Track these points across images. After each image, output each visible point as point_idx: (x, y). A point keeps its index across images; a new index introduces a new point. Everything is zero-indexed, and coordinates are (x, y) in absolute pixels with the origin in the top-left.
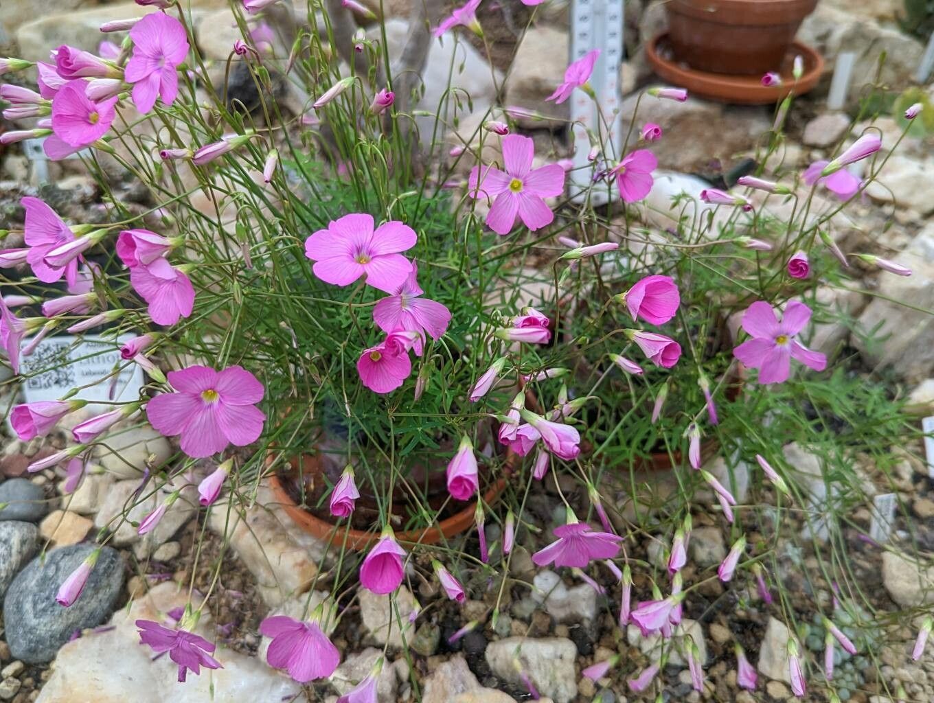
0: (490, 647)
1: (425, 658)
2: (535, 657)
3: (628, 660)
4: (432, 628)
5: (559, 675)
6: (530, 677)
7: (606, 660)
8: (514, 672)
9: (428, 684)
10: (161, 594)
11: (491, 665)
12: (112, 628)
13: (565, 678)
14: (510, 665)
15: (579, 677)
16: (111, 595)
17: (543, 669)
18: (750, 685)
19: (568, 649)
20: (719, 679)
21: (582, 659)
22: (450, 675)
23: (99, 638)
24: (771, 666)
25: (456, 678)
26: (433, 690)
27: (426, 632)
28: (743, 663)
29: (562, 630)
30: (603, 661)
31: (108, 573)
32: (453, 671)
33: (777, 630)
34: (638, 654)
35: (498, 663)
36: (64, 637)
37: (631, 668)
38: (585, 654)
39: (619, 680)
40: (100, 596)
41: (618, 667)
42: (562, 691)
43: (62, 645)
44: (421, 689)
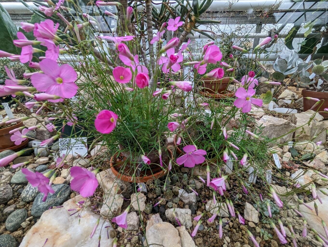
0: (167, 210)
1: (148, 214)
2: (180, 213)
3: (207, 215)
4: (150, 204)
5: (186, 219)
6: (178, 219)
7: (200, 215)
8: (173, 218)
9: (148, 222)
10: (78, 197)
11: (167, 216)
12: (63, 207)
13: (188, 220)
14: (172, 215)
15: (193, 220)
16: (64, 197)
17: (182, 217)
18: (243, 223)
19: (189, 211)
20: (233, 221)
21: (193, 215)
22: (154, 219)
23: (57, 209)
24: (249, 217)
25: (156, 219)
26: (149, 224)
27: (148, 206)
28: (240, 216)
29: (187, 206)
30: (199, 215)
31: (65, 191)
32: (155, 218)
33: (248, 206)
34: (209, 213)
35: (169, 215)
36: (47, 208)
37: (208, 217)
38: (194, 213)
39: (204, 222)
40: (61, 197)
41: (204, 217)
42: (188, 224)
43: (45, 210)
44: (146, 224)
